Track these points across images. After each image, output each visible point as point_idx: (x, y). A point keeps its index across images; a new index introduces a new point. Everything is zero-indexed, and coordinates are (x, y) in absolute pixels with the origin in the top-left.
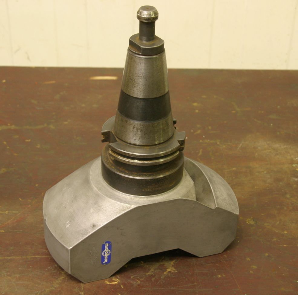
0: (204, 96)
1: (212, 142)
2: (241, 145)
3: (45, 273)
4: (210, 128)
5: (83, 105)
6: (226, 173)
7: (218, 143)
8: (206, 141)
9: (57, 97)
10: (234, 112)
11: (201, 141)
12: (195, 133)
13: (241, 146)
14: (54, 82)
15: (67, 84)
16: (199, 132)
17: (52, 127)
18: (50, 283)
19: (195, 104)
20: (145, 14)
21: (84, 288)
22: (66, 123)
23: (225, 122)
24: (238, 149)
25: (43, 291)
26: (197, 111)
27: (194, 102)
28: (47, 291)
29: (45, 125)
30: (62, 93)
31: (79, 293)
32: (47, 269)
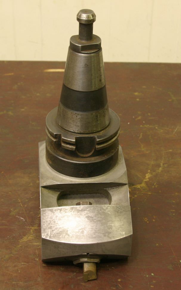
0: (144, 87)
1: (151, 126)
2: (176, 129)
3: (5, 241)
4: (149, 114)
5: (38, 94)
6: (163, 154)
7: (156, 128)
8: (146, 126)
9: (15, 87)
10: (170, 100)
11: (141, 126)
12: (136, 119)
13: (177, 131)
14: (12, 74)
15: (23, 76)
16: (140, 118)
17: (10, 113)
18: (9, 250)
19: (136, 94)
20: (84, 17)
21: (38, 255)
22: (23, 110)
23: (163, 109)
24: (174, 133)
25: (3, 257)
26: (138, 100)
27: (135, 92)
28: (6, 257)
29: (5, 112)
30: (19, 84)
31: (35, 259)
32: (6, 238)
